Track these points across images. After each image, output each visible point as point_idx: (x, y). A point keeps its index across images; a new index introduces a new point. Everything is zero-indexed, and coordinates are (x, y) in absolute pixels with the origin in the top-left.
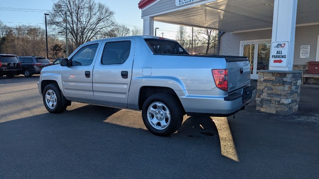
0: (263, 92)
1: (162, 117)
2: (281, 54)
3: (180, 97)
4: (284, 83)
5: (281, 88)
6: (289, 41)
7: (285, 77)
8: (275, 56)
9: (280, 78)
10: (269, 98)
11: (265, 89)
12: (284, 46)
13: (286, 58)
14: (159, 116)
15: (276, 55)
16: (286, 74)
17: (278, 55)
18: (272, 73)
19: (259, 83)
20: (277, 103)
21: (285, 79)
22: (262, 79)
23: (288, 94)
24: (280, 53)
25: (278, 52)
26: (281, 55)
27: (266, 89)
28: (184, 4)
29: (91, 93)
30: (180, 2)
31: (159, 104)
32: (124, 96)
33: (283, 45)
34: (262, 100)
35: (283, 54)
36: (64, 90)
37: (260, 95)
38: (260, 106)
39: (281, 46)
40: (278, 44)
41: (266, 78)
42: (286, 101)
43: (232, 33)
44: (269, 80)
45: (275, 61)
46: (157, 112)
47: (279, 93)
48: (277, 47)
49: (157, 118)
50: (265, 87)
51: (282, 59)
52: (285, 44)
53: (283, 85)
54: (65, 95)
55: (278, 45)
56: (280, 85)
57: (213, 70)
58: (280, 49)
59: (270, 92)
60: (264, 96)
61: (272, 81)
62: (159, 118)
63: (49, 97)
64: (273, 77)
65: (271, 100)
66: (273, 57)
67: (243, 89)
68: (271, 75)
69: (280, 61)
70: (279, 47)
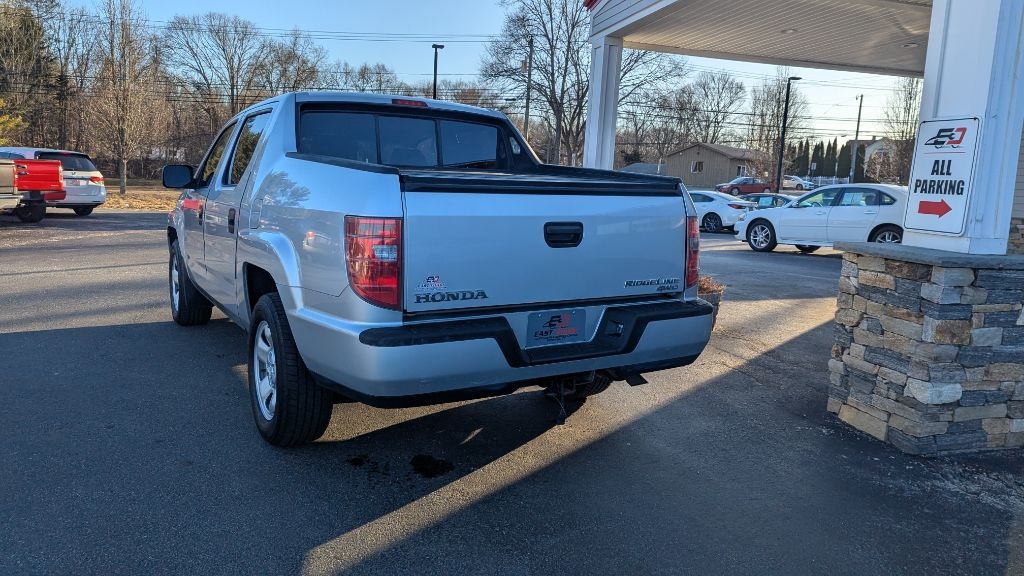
0: (852, 340)
2: (948, 174)
4: (922, 308)
5: (910, 327)
6: (981, 114)
7: (929, 281)
8: (925, 181)
9: (908, 285)
10: (868, 367)
11: (861, 326)
12: (959, 142)
13: (962, 193)
15: (929, 178)
16: (929, 267)
17: (936, 178)
18: (886, 259)
19: (844, 298)
20: (893, 395)
21: (926, 291)
22: (854, 282)
23: (936, 359)
24: (945, 171)
25: (936, 167)
26: (945, 178)
27: (864, 325)
33: (957, 136)
34: (848, 373)
35: (954, 177)
37: (843, 349)
38: (838, 395)
39: (950, 137)
40: (941, 131)
41: (867, 277)
42: (922, 392)
44: (876, 290)
45: (925, 208)
48: (936, 143)
50: (862, 318)
51: (949, 199)
52: (963, 130)
53: (920, 315)
55: (938, 136)
56: (909, 315)
58: (944, 153)
59: (874, 340)
60: (856, 356)
61: (883, 292)
64: (888, 276)
65: (876, 375)
66: (919, 189)
67: (608, 310)
68: (880, 265)
69: (941, 209)
70: (943, 143)
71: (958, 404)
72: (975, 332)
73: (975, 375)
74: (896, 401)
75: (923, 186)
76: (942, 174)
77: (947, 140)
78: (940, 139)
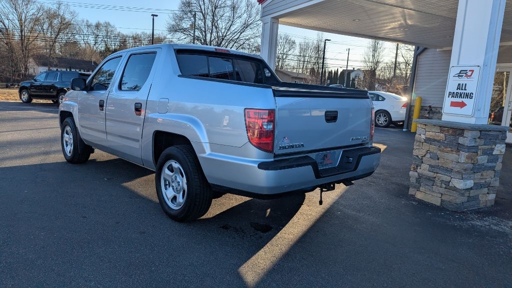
0: (422, 162)
2: (465, 90)
3: (199, 155)
4: (459, 148)
5: (453, 156)
6: (481, 64)
7: (463, 136)
8: (454, 93)
9: (452, 138)
10: (431, 174)
11: (426, 156)
12: (471, 76)
13: (472, 98)
14: (175, 185)
15: (456, 91)
16: (463, 130)
17: (459, 91)
18: (440, 127)
19: (418, 144)
20: (444, 186)
21: (461, 140)
22: (423, 137)
23: (465, 170)
24: (463, 88)
25: (459, 87)
26: (464, 91)
27: (428, 156)
31: (176, 165)
32: (136, 145)
33: (469, 73)
34: (420, 177)
35: (468, 91)
36: (82, 128)
37: (417, 166)
38: (415, 187)
39: (466, 73)
40: (461, 71)
41: (430, 134)
42: (459, 184)
44: (435, 140)
45: (453, 104)
46: (174, 178)
47: (450, 166)
48: (459, 76)
49: (173, 188)
50: (427, 153)
51: (465, 100)
52: (472, 71)
53: (458, 151)
54: (83, 137)
55: (460, 73)
56: (452, 151)
58: (463, 80)
59: (433, 162)
60: (424, 169)
61: (439, 141)
62: (175, 188)
63: (66, 137)
64: (442, 134)
65: (435, 178)
66: (450, 96)
67: (344, 151)
68: (438, 129)
69: (462, 105)
70: (462, 76)
71: (471, 189)
72: (479, 158)
73: (478, 176)
74: (446, 188)
75: (452, 95)
76: (462, 89)
77: (464, 75)
78: (460, 75)
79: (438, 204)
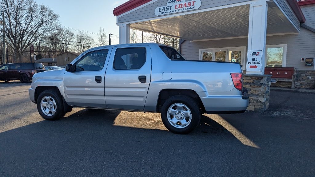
1: (183, 117)
2: (256, 60)
3: (202, 98)
4: (261, 85)
5: (259, 89)
6: (262, 50)
7: (262, 80)
8: (251, 62)
9: (257, 81)
13: (260, 64)
14: (179, 116)
15: (252, 61)
16: (262, 77)
17: (253, 61)
18: (250, 77)
20: (255, 102)
21: (262, 82)
23: (264, 94)
25: (253, 59)
26: (255, 61)
28: (164, 14)
29: (103, 98)
30: (159, 11)
31: (180, 105)
32: (141, 99)
33: (257, 54)
35: (258, 61)
36: (67, 95)
41: (246, 81)
42: (262, 100)
43: (192, 41)
44: (248, 83)
45: (251, 67)
46: (177, 112)
47: (257, 93)
48: (252, 55)
49: (177, 118)
51: (257, 65)
52: (259, 53)
53: (260, 86)
54: (67, 101)
55: (253, 53)
56: (257, 86)
57: (232, 74)
58: (255, 57)
59: (249, 92)
61: (250, 83)
62: (179, 118)
63: (44, 104)
64: (251, 80)
65: (250, 99)
66: (249, 64)
69: (255, 67)
71: (265, 102)
75: (251, 63)
76: (255, 60)
77: (255, 54)
79: (254, 110)
